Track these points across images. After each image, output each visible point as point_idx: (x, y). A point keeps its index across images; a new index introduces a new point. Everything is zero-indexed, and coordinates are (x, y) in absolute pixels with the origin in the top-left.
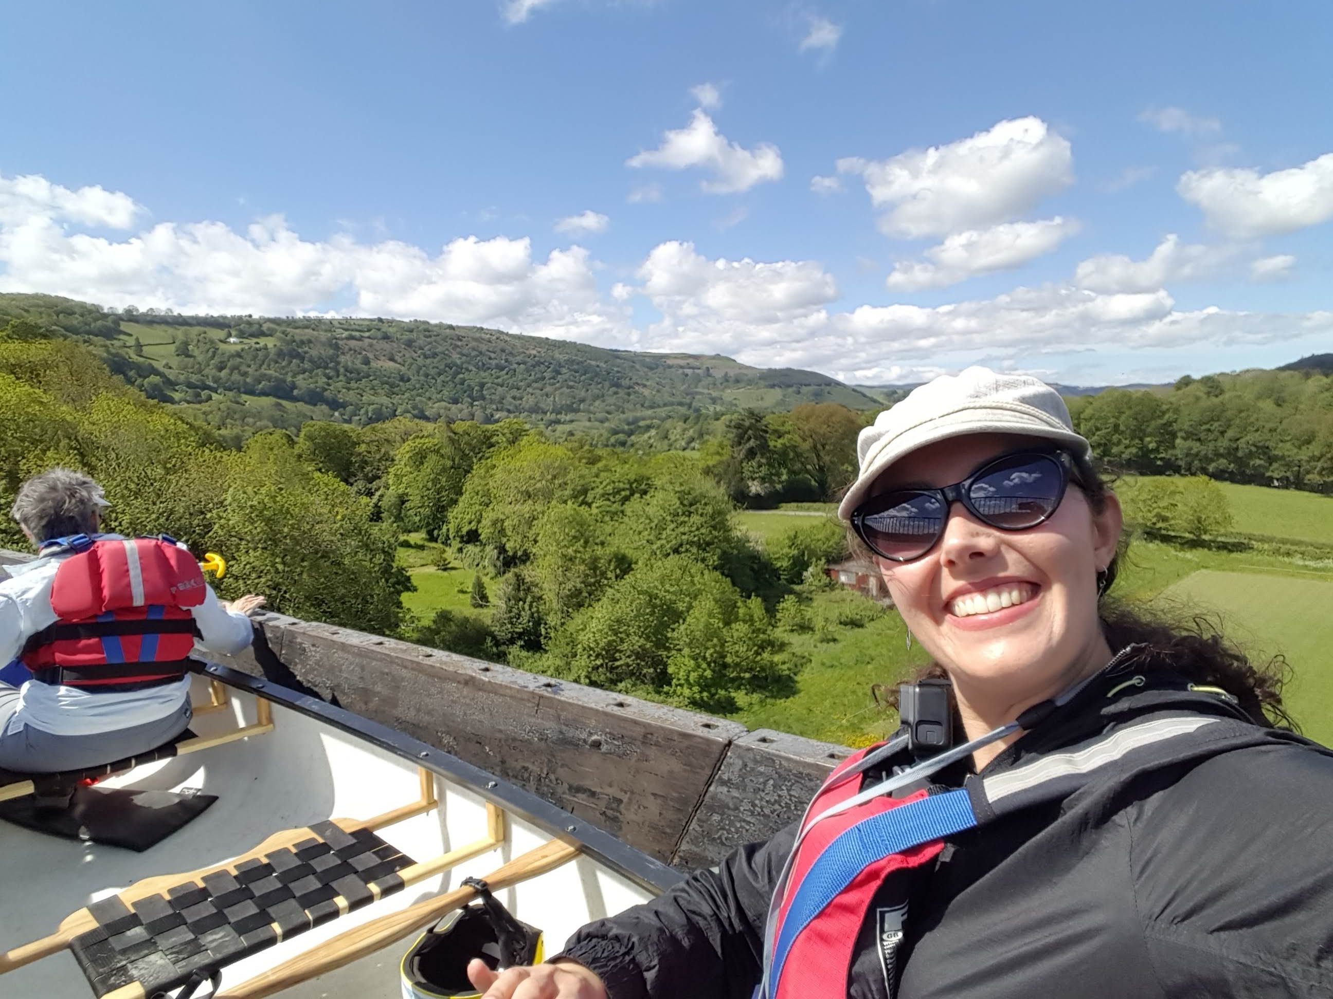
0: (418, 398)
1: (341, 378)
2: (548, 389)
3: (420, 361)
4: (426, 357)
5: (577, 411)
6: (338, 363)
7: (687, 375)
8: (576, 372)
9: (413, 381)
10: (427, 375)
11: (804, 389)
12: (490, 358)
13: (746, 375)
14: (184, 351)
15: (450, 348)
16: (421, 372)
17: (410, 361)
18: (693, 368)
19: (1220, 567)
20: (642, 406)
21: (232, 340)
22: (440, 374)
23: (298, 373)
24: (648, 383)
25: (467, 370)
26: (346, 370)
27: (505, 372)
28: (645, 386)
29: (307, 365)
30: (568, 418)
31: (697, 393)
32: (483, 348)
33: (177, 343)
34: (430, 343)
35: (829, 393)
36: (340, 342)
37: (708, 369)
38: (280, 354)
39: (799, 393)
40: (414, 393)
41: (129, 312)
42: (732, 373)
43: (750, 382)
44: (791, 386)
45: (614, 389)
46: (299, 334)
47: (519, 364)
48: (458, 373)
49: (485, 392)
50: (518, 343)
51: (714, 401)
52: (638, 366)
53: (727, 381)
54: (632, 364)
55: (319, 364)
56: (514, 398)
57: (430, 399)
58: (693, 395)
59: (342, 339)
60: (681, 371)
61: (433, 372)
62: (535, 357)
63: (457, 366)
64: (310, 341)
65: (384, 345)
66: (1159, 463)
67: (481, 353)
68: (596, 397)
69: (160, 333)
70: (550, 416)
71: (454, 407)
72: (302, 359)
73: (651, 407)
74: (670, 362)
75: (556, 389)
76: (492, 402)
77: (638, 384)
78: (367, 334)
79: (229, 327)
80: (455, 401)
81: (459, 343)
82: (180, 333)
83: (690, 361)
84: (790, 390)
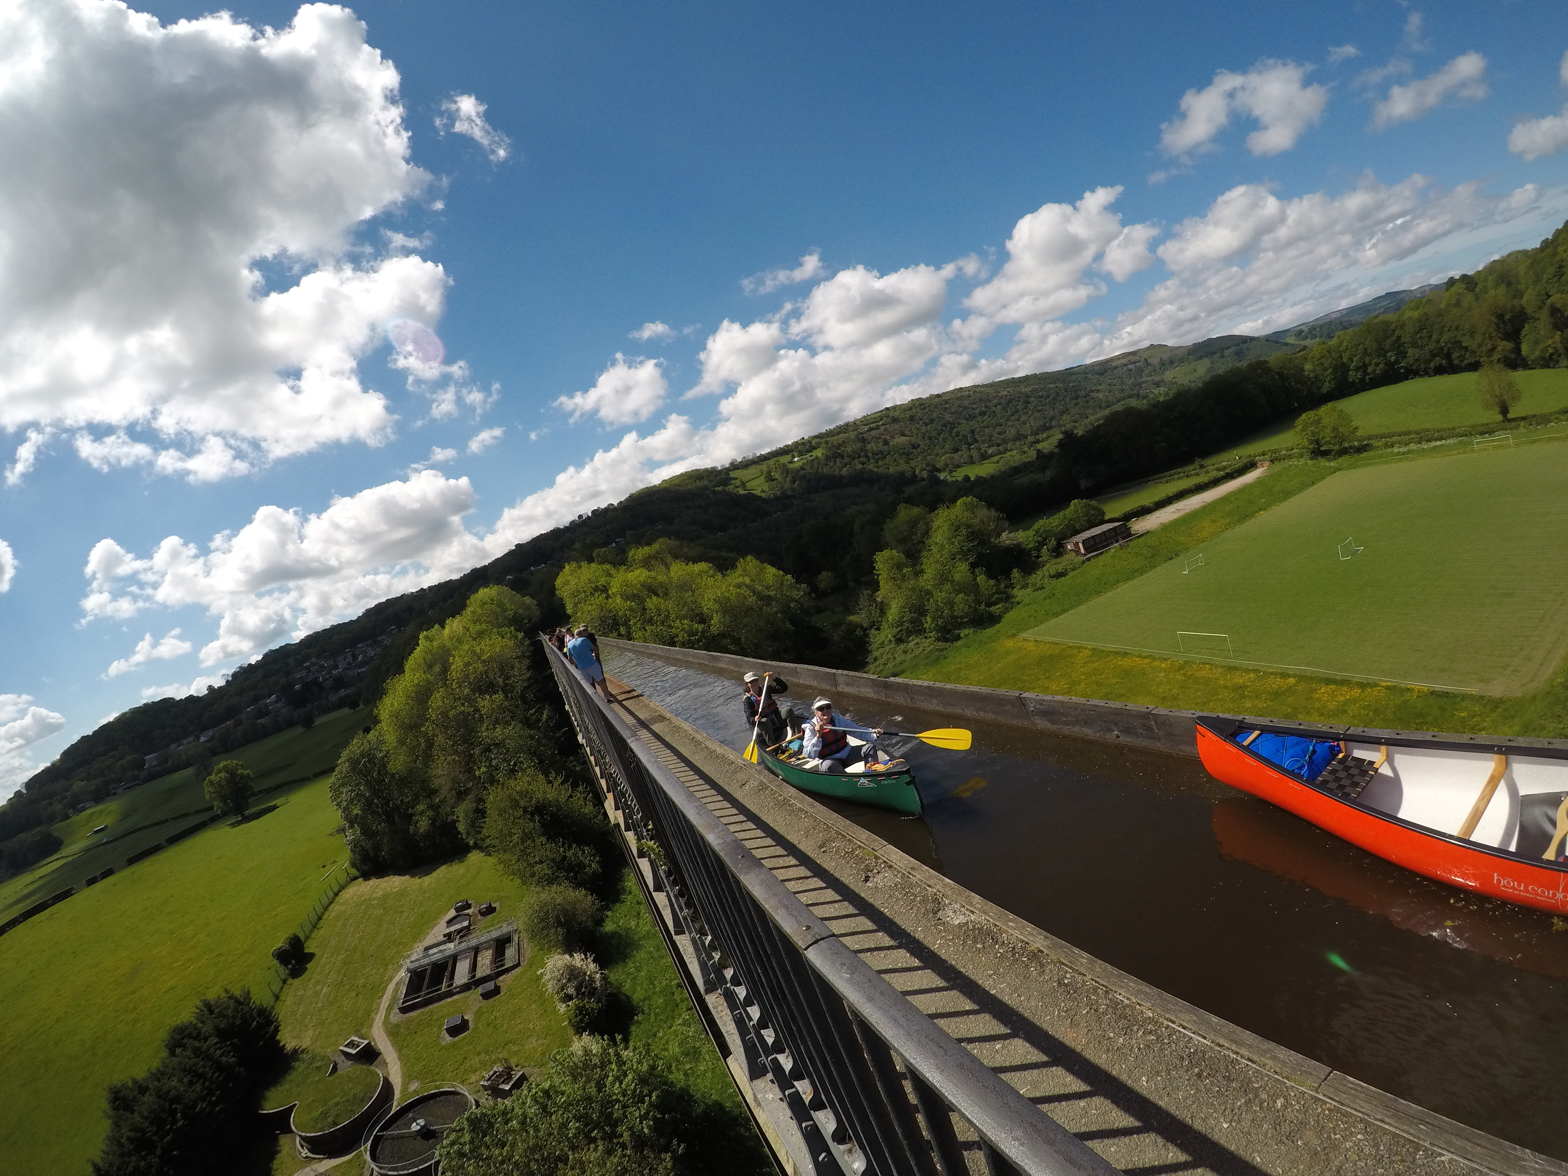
0: (929, 457)
1: (872, 460)
2: (1024, 418)
3: (923, 429)
4: (926, 425)
5: (1049, 428)
6: (866, 451)
7: (1131, 370)
8: (1041, 397)
9: (922, 446)
10: (930, 438)
11: (1227, 352)
12: (973, 409)
13: (1177, 355)
14: (770, 479)
15: (942, 412)
16: (926, 437)
17: (915, 431)
18: (1134, 363)
19: (1350, 467)
20: (1100, 407)
21: (796, 459)
22: (940, 434)
23: (843, 467)
24: (1100, 388)
25: (959, 424)
26: (873, 454)
27: (987, 416)
28: (1098, 391)
29: (847, 460)
30: (1044, 436)
31: (1143, 383)
32: (966, 403)
33: (765, 473)
34: (927, 413)
35: (1247, 349)
36: (865, 435)
37: (1146, 359)
38: (828, 458)
39: (1223, 356)
40: (925, 454)
41: (732, 464)
42: (1165, 357)
43: (1182, 361)
44: (1215, 353)
45: (1075, 401)
46: (836, 440)
47: (996, 406)
48: (952, 429)
49: (976, 436)
50: (990, 390)
51: (1157, 385)
52: (1090, 376)
53: (1164, 365)
54: (1084, 376)
55: (855, 456)
56: (999, 433)
57: (937, 455)
58: (1140, 385)
59: (865, 433)
60: (1125, 369)
61: (934, 434)
62: (1006, 396)
63: (951, 424)
64: (844, 442)
65: (896, 426)
66: (1402, 371)
67: (965, 408)
68: (1062, 413)
69: (753, 471)
70: (1031, 439)
71: (956, 456)
72: (842, 456)
73: (1108, 406)
74: (1115, 364)
75: (1030, 417)
76: (984, 442)
77: (1092, 391)
78: (881, 423)
79: (792, 451)
80: (956, 450)
81: (947, 406)
82: (764, 467)
83: (1131, 358)
84: (1216, 356)
